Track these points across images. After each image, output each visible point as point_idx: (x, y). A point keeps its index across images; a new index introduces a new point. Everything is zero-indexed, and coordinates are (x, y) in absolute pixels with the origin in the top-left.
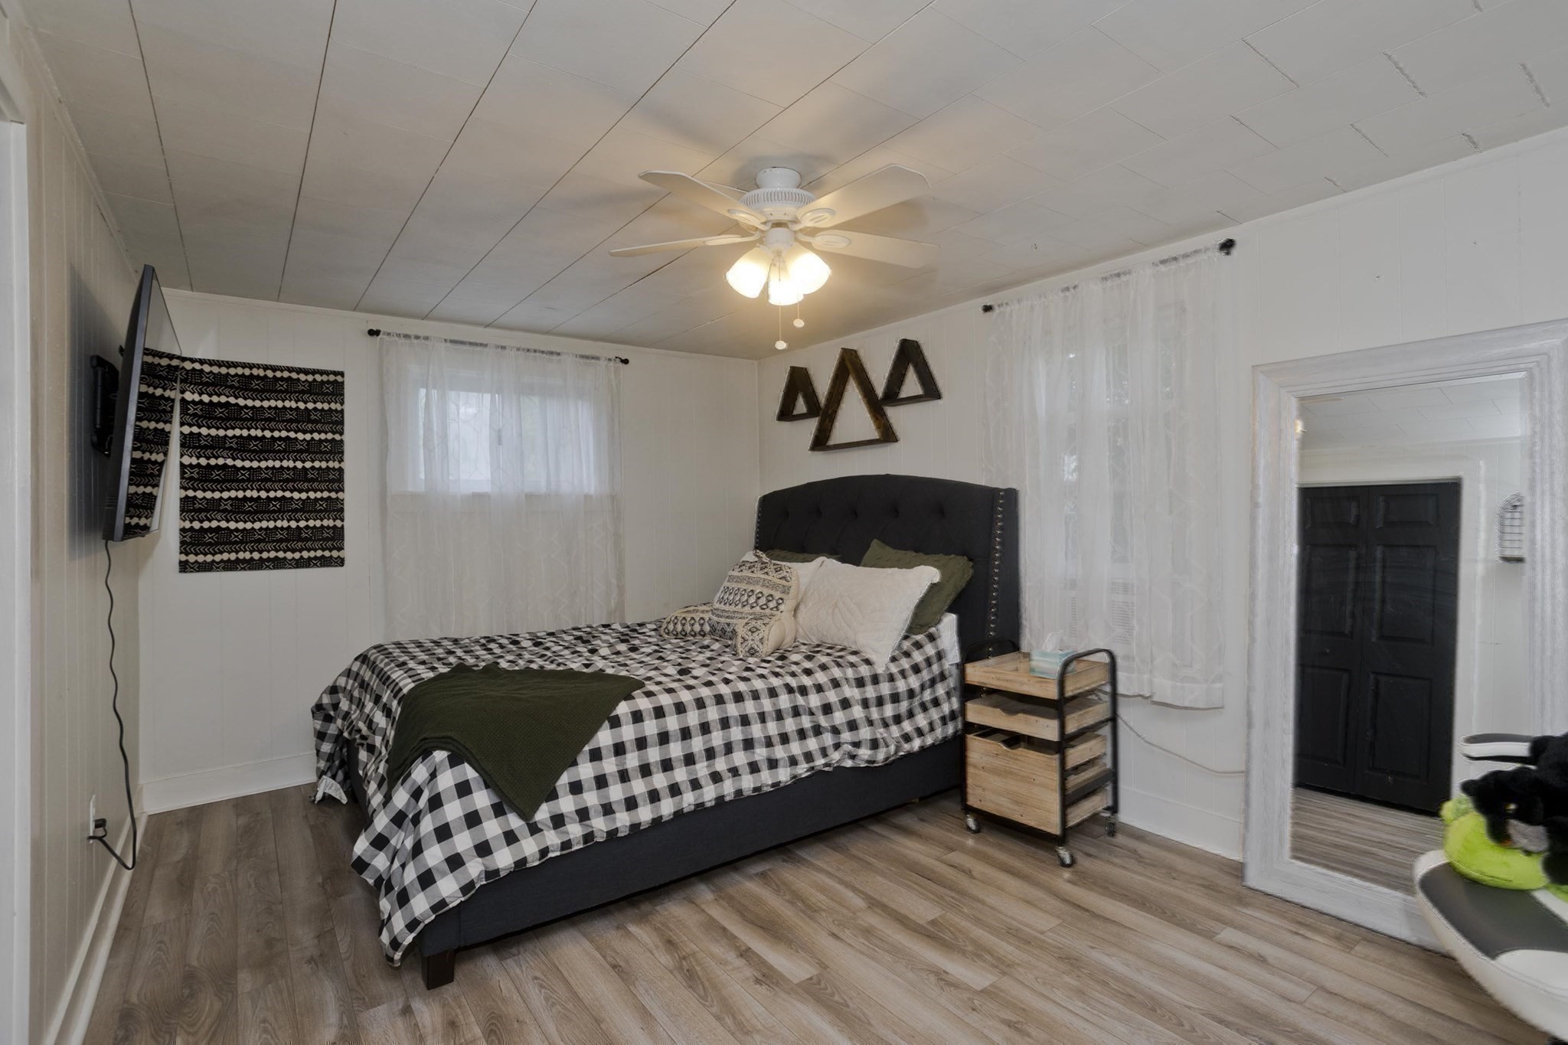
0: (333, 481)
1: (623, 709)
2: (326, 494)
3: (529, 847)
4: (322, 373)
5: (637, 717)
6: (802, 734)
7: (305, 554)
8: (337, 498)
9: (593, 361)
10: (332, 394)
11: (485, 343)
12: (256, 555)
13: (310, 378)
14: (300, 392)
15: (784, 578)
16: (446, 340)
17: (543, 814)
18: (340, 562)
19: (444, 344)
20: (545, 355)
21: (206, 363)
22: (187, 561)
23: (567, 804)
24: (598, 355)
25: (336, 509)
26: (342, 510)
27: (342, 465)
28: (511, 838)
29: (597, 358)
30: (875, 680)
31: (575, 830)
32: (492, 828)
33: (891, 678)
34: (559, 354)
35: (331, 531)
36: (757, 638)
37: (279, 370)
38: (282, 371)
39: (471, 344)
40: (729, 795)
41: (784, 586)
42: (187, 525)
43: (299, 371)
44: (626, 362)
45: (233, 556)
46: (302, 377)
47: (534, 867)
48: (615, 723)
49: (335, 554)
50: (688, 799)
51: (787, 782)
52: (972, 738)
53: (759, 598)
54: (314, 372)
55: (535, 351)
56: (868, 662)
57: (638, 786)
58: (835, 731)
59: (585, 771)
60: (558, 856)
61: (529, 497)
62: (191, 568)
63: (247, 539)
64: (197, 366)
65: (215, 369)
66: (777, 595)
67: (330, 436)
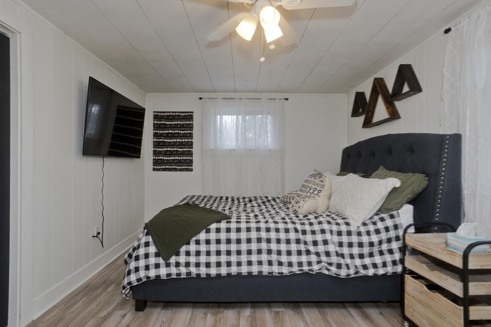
0: (190, 145)
1: (213, 226)
2: (188, 149)
3: (163, 272)
4: (187, 112)
5: (218, 230)
6: (299, 253)
7: (182, 167)
8: (191, 151)
9: (274, 100)
10: (190, 119)
11: (235, 98)
12: (170, 167)
13: (184, 114)
14: (181, 119)
15: (322, 181)
16: (222, 98)
17: (173, 260)
18: (192, 170)
19: (221, 100)
20: (255, 100)
21: (159, 112)
22: (154, 168)
23: (182, 259)
24: (275, 98)
25: (190, 154)
26: (192, 154)
27: (193, 140)
28: (157, 266)
29: (275, 99)
30: (349, 233)
31: (183, 270)
32: (152, 260)
33: (359, 234)
34: (260, 99)
35: (189, 161)
36: (297, 206)
37: (176, 113)
38: (177, 113)
39: (230, 99)
40: (255, 272)
41: (322, 185)
42: (154, 158)
43: (181, 112)
44: (287, 99)
45: (165, 167)
46: (182, 114)
47: (164, 279)
48: (208, 231)
49: (190, 167)
50: (234, 270)
51: (286, 274)
52: (408, 278)
53: (310, 189)
54: (185, 112)
55: (252, 99)
56: (347, 224)
57: (213, 259)
58: (318, 254)
59: (193, 247)
60: (175, 278)
61: (250, 150)
62: (155, 170)
63: (168, 162)
64: (157, 114)
65: (161, 114)
66: (318, 188)
67: (189, 132)
